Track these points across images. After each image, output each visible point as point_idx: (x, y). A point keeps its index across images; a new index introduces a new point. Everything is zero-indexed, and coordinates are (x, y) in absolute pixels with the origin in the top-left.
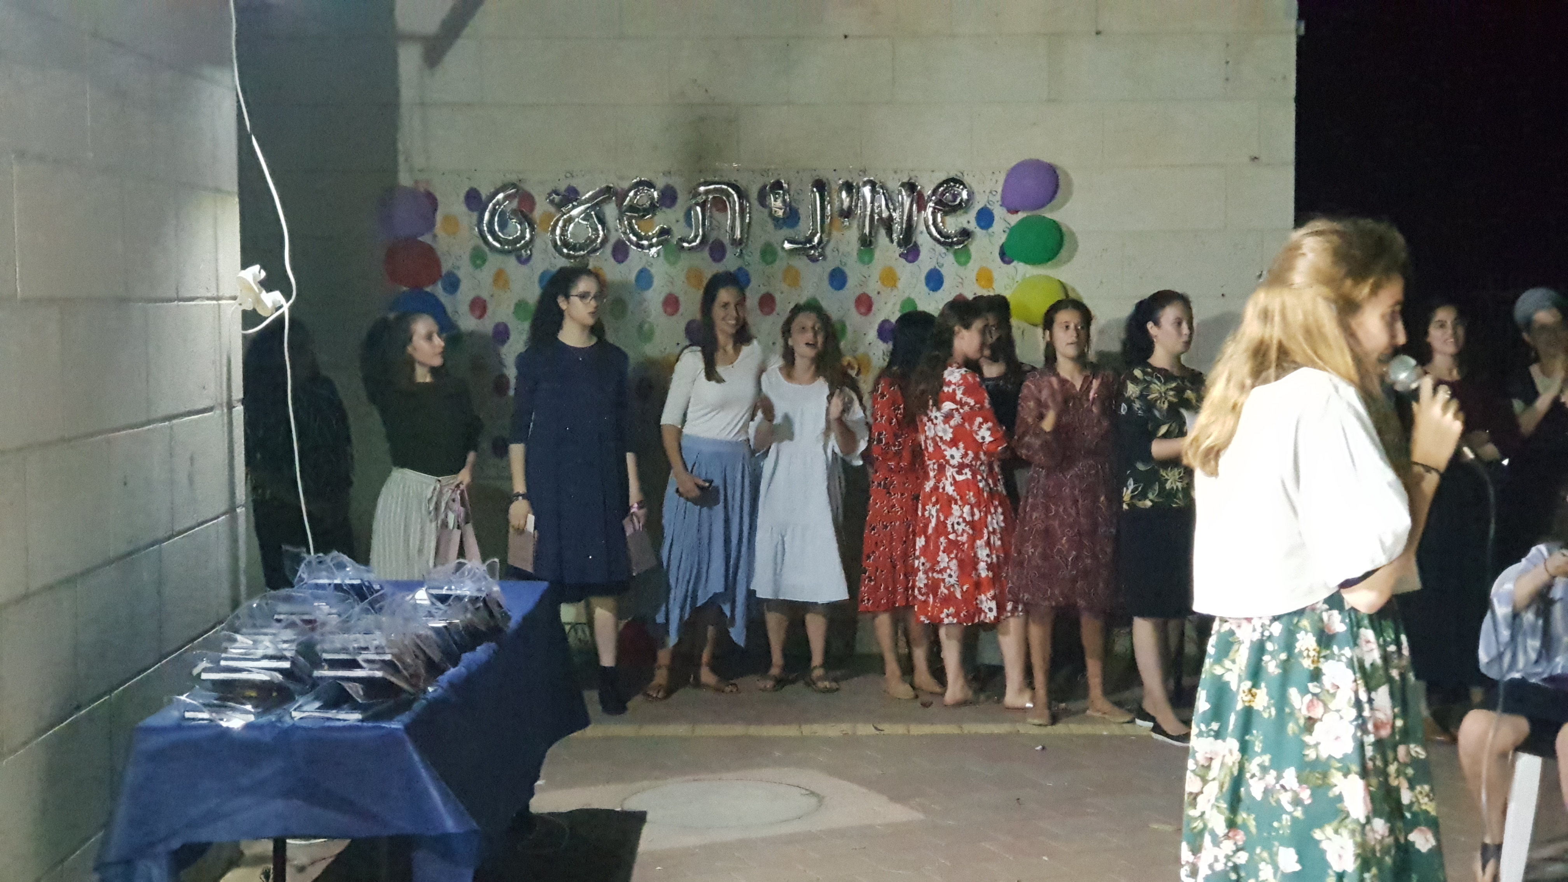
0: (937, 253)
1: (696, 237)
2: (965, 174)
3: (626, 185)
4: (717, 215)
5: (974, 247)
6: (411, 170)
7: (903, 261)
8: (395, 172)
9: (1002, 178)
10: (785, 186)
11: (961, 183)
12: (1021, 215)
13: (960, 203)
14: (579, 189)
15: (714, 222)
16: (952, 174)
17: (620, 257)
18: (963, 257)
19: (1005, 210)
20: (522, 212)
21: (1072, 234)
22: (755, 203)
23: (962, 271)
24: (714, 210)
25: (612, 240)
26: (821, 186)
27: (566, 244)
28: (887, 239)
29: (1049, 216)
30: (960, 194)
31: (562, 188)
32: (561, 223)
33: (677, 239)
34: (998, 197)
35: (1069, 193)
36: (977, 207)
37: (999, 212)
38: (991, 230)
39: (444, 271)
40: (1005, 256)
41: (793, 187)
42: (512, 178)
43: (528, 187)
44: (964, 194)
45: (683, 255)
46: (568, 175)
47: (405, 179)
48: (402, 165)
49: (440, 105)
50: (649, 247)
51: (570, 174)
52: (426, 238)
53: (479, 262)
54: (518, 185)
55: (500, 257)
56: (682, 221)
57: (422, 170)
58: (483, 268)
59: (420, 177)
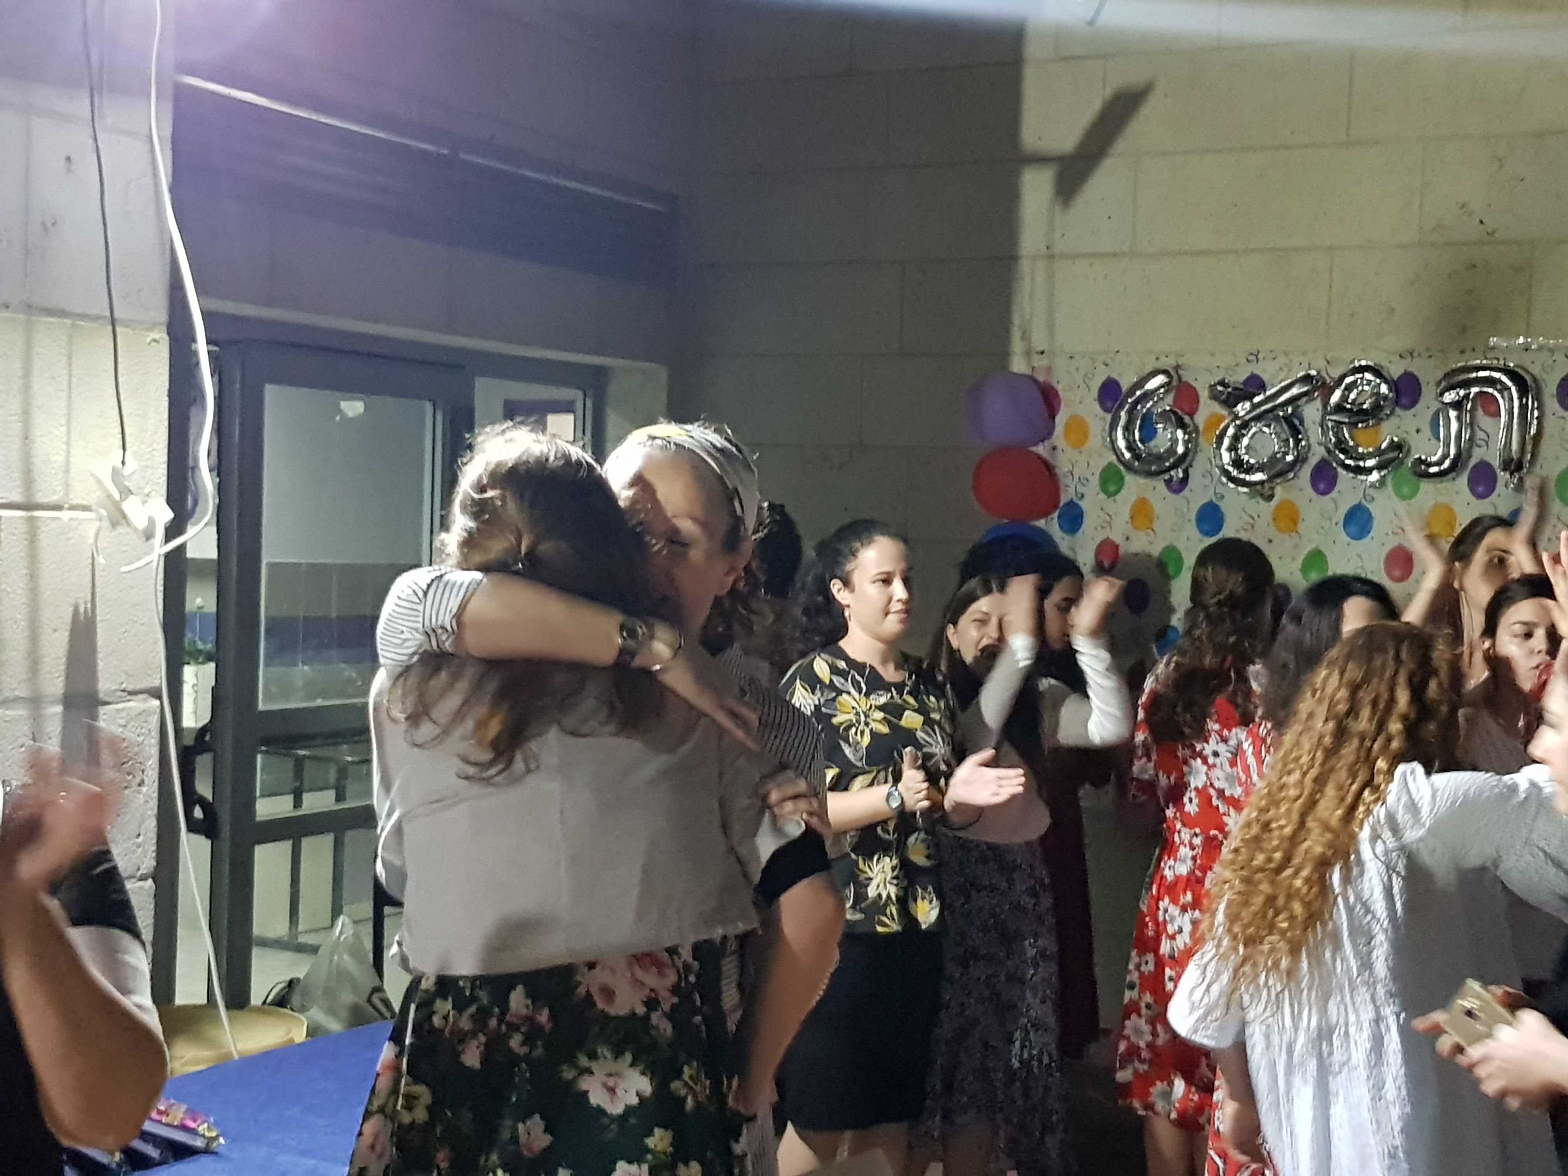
1: (1445, 456)
3: (1336, 371)
4: (1484, 421)
6: (1028, 354)
8: (1005, 355)
14: (1265, 377)
15: (1480, 435)
17: (1322, 486)
20: (1175, 413)
22: (1552, 403)
24: (1480, 412)
25: (1313, 461)
27: (1238, 463)
31: (1239, 377)
32: (1231, 431)
33: (1412, 460)
39: (1064, 500)
42: (1168, 363)
43: (1188, 376)
45: (1426, 486)
46: (1251, 358)
47: (1018, 365)
48: (1017, 345)
49: (1074, 257)
50: (1369, 471)
51: (1255, 356)
52: (1041, 449)
53: (1112, 488)
54: (1172, 372)
55: (1142, 481)
56: (1427, 431)
57: (1042, 353)
58: (1118, 497)
59: (1040, 362)
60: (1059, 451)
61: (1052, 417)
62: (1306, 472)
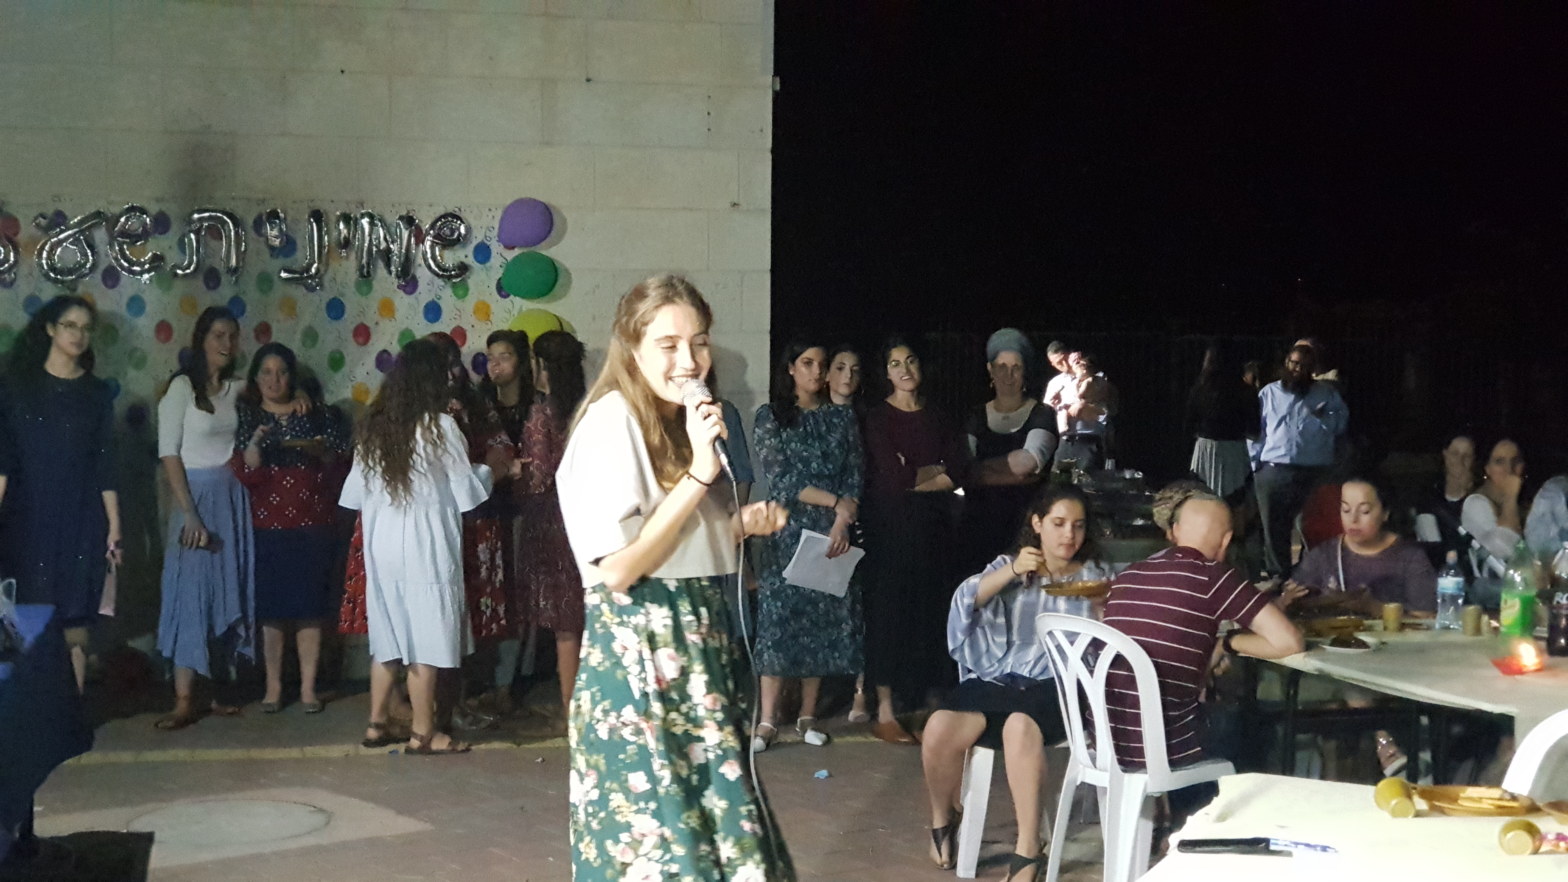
0: (436, 286)
1: (190, 264)
2: (462, 210)
3: (116, 210)
4: (213, 243)
5: (472, 281)
7: (401, 293)
9: (499, 214)
10: (282, 215)
11: (459, 218)
12: (517, 252)
13: (458, 239)
14: (67, 213)
15: (209, 250)
16: (450, 210)
17: (111, 283)
18: (461, 290)
19: (502, 246)
20: (6, 235)
21: (567, 270)
22: (252, 234)
23: (459, 304)
24: (209, 238)
25: (102, 267)
26: (317, 216)
27: (52, 268)
28: (385, 272)
29: (544, 253)
30: (459, 229)
31: (50, 211)
33: (170, 266)
34: (495, 232)
35: (564, 232)
36: (475, 243)
37: (496, 248)
38: (488, 264)
40: (502, 290)
41: (289, 218)
43: (12, 210)
44: (463, 230)
45: (177, 282)
50: (141, 273)
51: (57, 198)
56: (176, 248)
62: (98, 275)
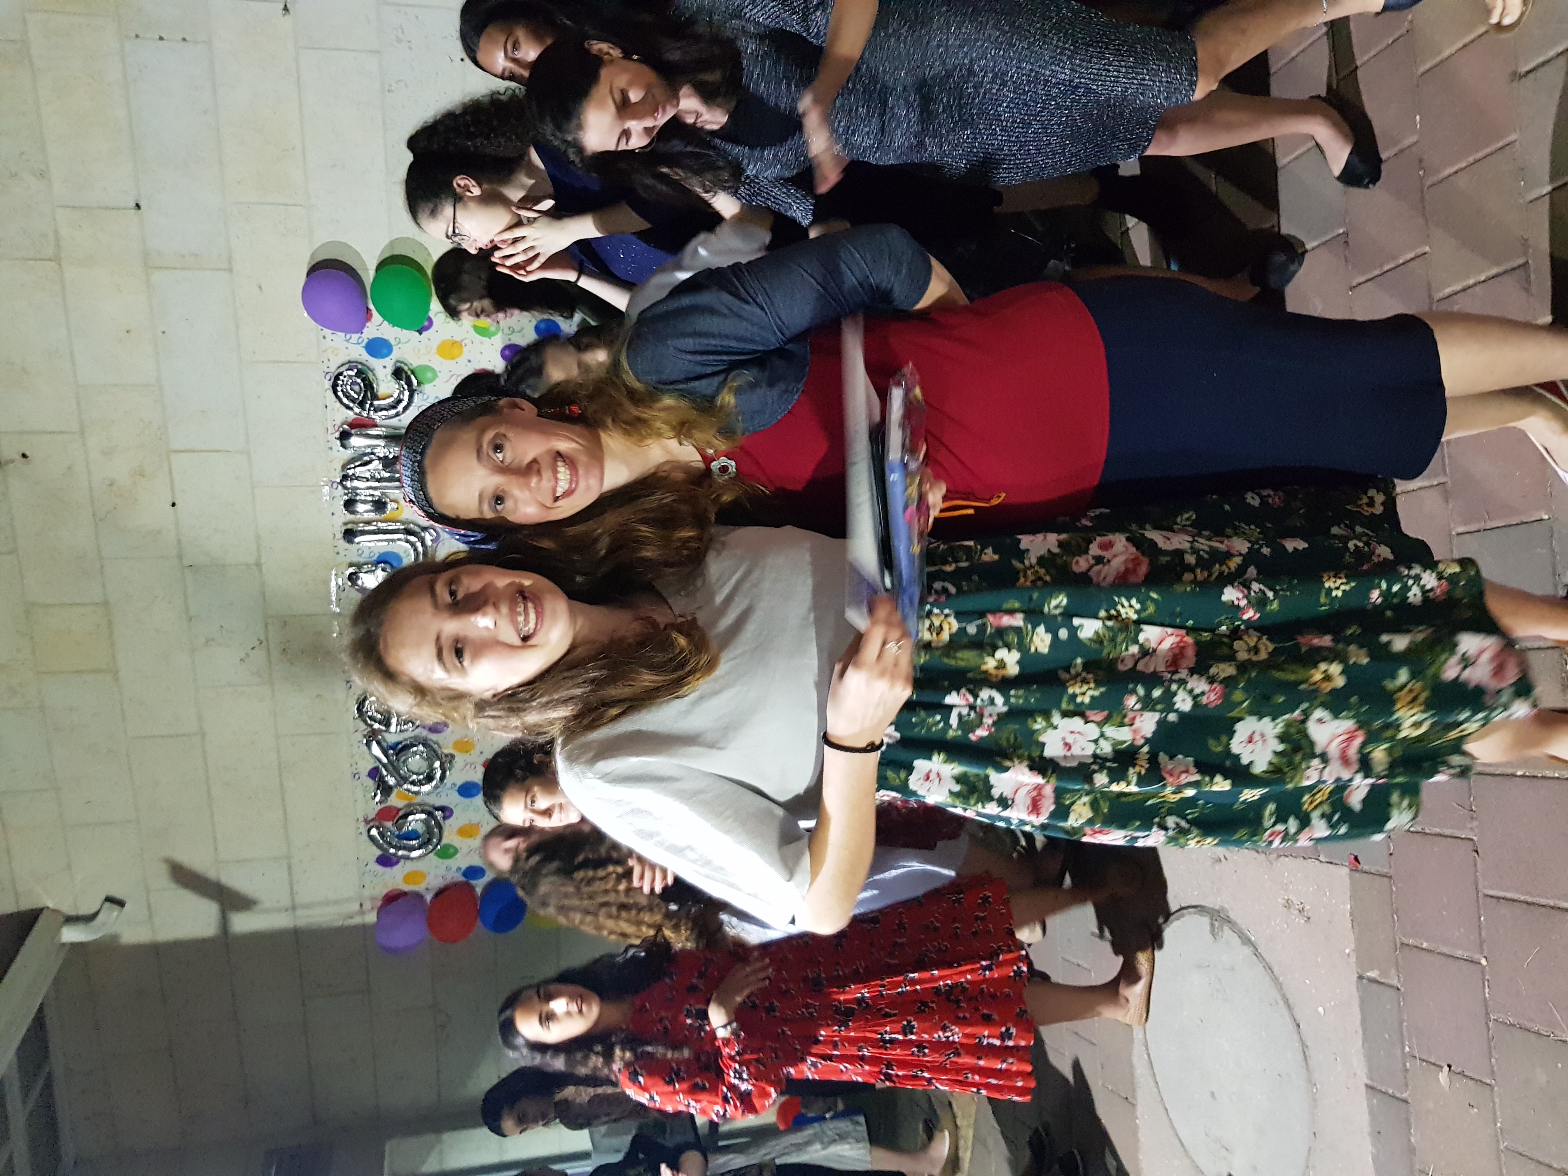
2: (327, 370)
6: (362, 913)
8: (364, 927)
9: (327, 332)
10: (351, 570)
11: (337, 378)
12: (371, 306)
13: (362, 378)
14: (370, 767)
16: (328, 384)
18: (426, 374)
19: (368, 324)
20: (398, 821)
26: (350, 534)
29: (371, 273)
30: (350, 377)
32: (408, 787)
34: (351, 335)
35: (342, 246)
36: (365, 357)
37: (370, 333)
38: (393, 342)
39: (462, 879)
40: (422, 326)
41: (356, 559)
42: (363, 828)
43: (372, 816)
46: (356, 777)
47: (371, 918)
48: (357, 920)
49: (292, 893)
51: (355, 775)
52: (429, 897)
53: (452, 851)
54: (369, 826)
55: (445, 834)
57: (361, 905)
58: (458, 847)
59: (367, 905)
60: (429, 887)
61: (405, 894)
62: (433, 737)
